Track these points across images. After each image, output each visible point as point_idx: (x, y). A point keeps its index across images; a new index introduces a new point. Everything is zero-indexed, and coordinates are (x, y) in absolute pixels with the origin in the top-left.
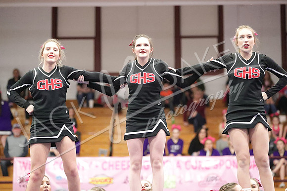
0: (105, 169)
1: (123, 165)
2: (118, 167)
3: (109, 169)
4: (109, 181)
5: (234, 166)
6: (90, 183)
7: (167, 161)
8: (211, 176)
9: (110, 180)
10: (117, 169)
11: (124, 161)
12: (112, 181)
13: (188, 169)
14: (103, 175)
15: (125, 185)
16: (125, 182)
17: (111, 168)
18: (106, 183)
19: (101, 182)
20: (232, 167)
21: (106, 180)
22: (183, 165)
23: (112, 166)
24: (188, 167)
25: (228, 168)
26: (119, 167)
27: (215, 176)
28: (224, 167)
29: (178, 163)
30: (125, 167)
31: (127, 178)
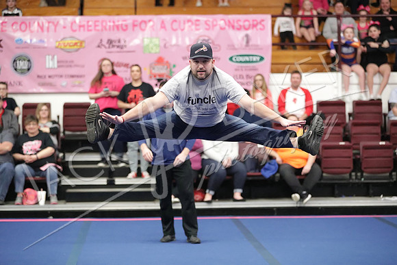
0: (75, 31)
1: (96, 26)
2: (90, 28)
3: (80, 30)
4: (79, 44)
5: (229, 26)
6: (57, 47)
7: (150, 21)
8: (202, 38)
9: (81, 43)
10: (89, 30)
11: (98, 21)
12: (84, 45)
13: (175, 30)
14: (71, 37)
15: (99, 49)
16: (99, 46)
17: (82, 29)
18: (76, 47)
19: (70, 46)
20: (227, 27)
21: (76, 44)
22: (168, 26)
23: (83, 26)
24: (175, 27)
25: (222, 29)
26: (92, 28)
27: (206, 38)
28: (218, 27)
29: (163, 22)
30: (99, 28)
31: (101, 40)
